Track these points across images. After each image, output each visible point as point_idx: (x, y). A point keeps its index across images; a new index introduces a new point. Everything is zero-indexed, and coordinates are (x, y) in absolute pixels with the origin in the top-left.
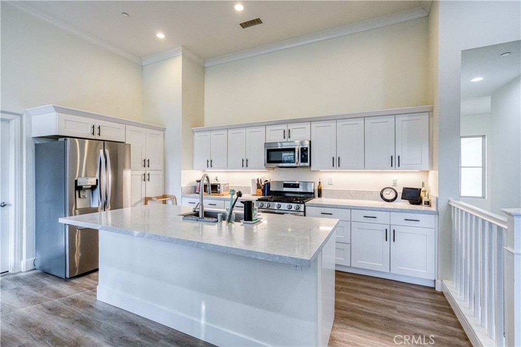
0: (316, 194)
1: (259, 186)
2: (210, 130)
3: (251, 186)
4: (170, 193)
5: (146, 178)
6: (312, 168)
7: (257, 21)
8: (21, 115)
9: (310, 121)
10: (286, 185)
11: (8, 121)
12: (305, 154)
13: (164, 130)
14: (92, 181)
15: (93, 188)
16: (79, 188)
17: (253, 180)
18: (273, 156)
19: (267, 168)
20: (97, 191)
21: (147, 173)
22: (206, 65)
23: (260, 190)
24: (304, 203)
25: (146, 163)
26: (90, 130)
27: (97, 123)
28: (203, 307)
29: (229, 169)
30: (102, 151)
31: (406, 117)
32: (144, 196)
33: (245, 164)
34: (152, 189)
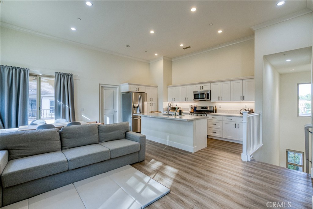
0: (214, 111)
1: (192, 108)
2: (174, 86)
3: (189, 108)
4: (159, 110)
5: (151, 105)
6: (211, 101)
7: (190, 47)
8: (119, 86)
9: (210, 82)
10: (202, 108)
11: (116, 88)
12: (208, 96)
13: (157, 87)
14: (137, 105)
15: (138, 107)
16: (134, 107)
17: (190, 106)
18: (196, 96)
19: (194, 101)
20: (138, 108)
21: (152, 103)
22: (173, 60)
23: (192, 110)
24: (206, 114)
25: (151, 99)
26: (136, 89)
27: (138, 87)
28: (168, 137)
29: (181, 101)
30: (140, 96)
31: (246, 81)
32: (151, 111)
33: (187, 99)
34: (153, 108)
